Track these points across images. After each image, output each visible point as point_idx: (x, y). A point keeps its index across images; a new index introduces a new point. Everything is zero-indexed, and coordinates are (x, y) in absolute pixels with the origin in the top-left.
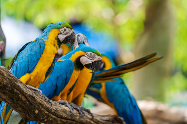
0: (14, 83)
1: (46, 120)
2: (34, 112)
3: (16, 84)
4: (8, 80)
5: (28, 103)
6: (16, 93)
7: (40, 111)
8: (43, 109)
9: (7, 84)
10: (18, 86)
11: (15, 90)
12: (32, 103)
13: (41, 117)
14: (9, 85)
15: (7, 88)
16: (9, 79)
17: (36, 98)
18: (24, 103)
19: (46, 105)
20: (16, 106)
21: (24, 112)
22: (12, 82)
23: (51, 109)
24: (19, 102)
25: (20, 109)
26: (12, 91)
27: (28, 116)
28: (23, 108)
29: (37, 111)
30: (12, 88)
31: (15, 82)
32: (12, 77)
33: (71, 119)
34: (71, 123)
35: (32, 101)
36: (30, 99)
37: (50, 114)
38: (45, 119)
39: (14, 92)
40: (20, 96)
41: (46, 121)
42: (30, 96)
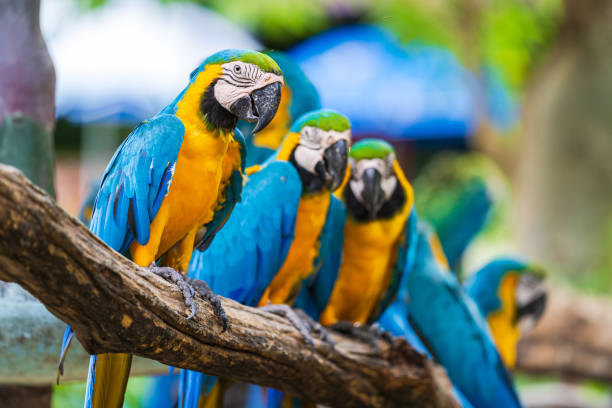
0: (49, 225)
1: (159, 350)
2: (117, 323)
3: (54, 229)
4: (25, 213)
5: (96, 292)
6: (55, 259)
7: (139, 320)
8: (147, 315)
9: (24, 226)
10: (63, 236)
11: (52, 249)
12: (111, 293)
13: (143, 338)
14: (31, 233)
15: (23, 242)
16: (30, 211)
17: (123, 276)
18: (84, 291)
19: (158, 302)
20: (58, 302)
21: (85, 323)
22: (39, 223)
23: (175, 315)
24: (68, 290)
25: (70, 311)
26: (41, 253)
27: (96, 335)
28: (79, 308)
29: (127, 321)
30: (41, 242)
31: (53, 223)
32: (41, 204)
33: (246, 348)
34: (245, 360)
35: (111, 286)
36: (102, 278)
37: (173, 332)
38: (155, 347)
39: (48, 253)
40: (70, 268)
41: (161, 353)
42: (104, 269)
